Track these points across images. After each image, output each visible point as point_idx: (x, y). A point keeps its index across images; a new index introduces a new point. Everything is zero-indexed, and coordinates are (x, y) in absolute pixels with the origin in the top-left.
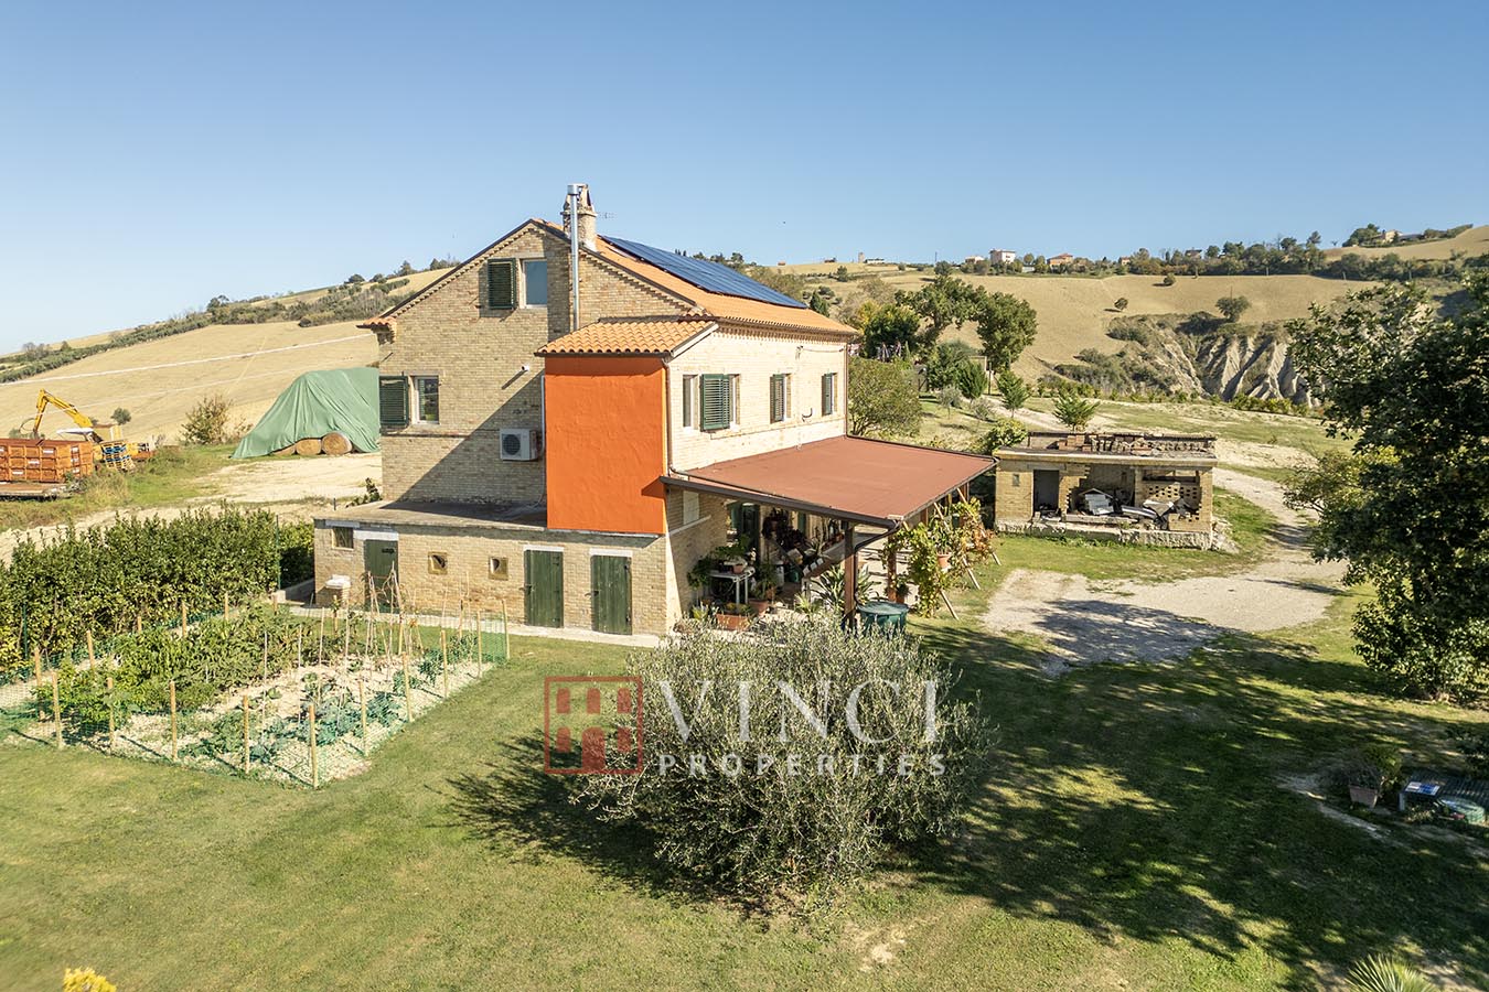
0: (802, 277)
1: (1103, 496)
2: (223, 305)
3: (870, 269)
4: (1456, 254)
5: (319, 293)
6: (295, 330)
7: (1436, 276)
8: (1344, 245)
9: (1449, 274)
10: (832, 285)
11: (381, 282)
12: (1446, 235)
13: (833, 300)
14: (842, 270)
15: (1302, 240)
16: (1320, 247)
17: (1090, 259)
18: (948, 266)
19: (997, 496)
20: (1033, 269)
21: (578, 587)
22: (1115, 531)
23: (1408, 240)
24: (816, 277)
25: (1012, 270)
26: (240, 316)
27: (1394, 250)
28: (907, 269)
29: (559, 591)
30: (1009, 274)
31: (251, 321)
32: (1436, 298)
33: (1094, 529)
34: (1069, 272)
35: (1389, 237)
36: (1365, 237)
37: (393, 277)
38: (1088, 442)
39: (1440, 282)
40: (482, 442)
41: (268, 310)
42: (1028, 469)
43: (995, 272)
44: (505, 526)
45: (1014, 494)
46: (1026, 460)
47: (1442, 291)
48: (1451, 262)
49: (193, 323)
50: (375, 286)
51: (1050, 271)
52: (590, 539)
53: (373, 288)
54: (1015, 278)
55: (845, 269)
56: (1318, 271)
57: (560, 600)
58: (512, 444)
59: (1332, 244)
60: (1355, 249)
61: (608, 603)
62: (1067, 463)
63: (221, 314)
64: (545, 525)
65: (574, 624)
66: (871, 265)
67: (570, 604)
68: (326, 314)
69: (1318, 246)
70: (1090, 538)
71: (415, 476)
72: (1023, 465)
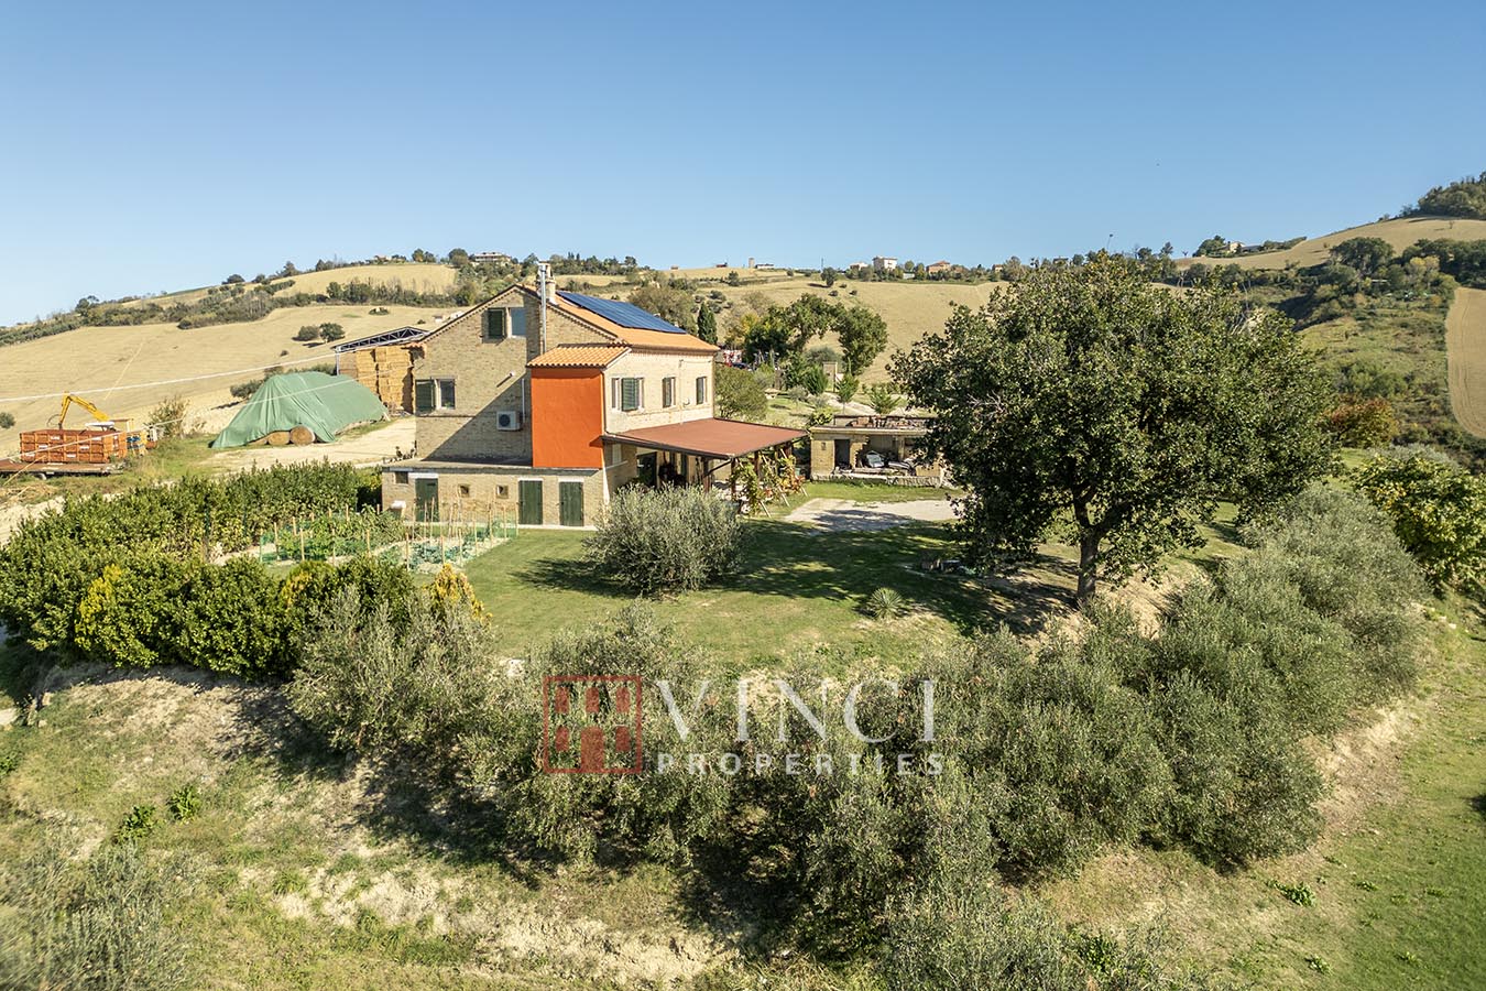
0: (695, 281)
1: (878, 456)
2: (94, 306)
3: (760, 274)
4: (1290, 264)
5: (196, 294)
6: (174, 332)
7: (1272, 285)
8: (1194, 255)
9: (1283, 282)
10: (724, 289)
11: (265, 283)
12: (1283, 247)
13: (725, 304)
14: (733, 275)
15: (1156, 251)
16: (1172, 257)
17: (966, 267)
18: (834, 272)
19: (812, 457)
20: (913, 276)
21: (551, 502)
22: (884, 477)
23: (1250, 251)
24: (708, 282)
25: (894, 276)
26: (114, 318)
27: (1236, 260)
28: (795, 274)
29: (540, 504)
30: (891, 280)
31: (126, 323)
32: (1272, 305)
33: (871, 476)
34: (946, 279)
35: (1233, 247)
36: (1212, 248)
37: (275, 278)
38: (871, 421)
39: (1274, 290)
40: (484, 420)
41: (144, 311)
42: (831, 439)
43: (878, 278)
44: (507, 467)
45: (823, 455)
46: (829, 433)
47: (1277, 298)
48: (1285, 272)
49: (62, 325)
50: (260, 287)
51: (929, 278)
52: (559, 472)
53: (257, 290)
54: (896, 284)
55: (736, 274)
56: (1170, 280)
57: (541, 509)
58: (505, 420)
59: (1183, 254)
60: (1204, 260)
61: (569, 509)
62: (855, 434)
63: (89, 315)
64: (531, 465)
65: (549, 522)
66: (761, 270)
67: (546, 510)
68: (208, 315)
69: (1171, 257)
70: (868, 482)
71: (439, 442)
72: (826, 436)
